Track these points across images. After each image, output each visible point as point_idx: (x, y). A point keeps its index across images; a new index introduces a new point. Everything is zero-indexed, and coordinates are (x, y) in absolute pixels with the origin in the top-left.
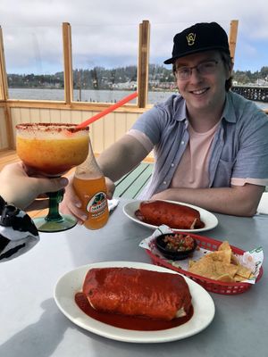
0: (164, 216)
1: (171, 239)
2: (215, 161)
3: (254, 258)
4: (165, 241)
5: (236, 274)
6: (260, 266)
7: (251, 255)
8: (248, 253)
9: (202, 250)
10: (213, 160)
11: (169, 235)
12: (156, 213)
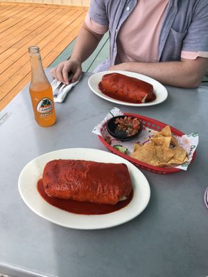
0: (121, 90)
1: (121, 121)
2: (166, 30)
3: (191, 141)
4: (116, 123)
5: (173, 157)
6: (194, 150)
7: (189, 138)
8: (186, 136)
9: (148, 129)
10: (164, 29)
11: (119, 117)
12: (115, 87)
